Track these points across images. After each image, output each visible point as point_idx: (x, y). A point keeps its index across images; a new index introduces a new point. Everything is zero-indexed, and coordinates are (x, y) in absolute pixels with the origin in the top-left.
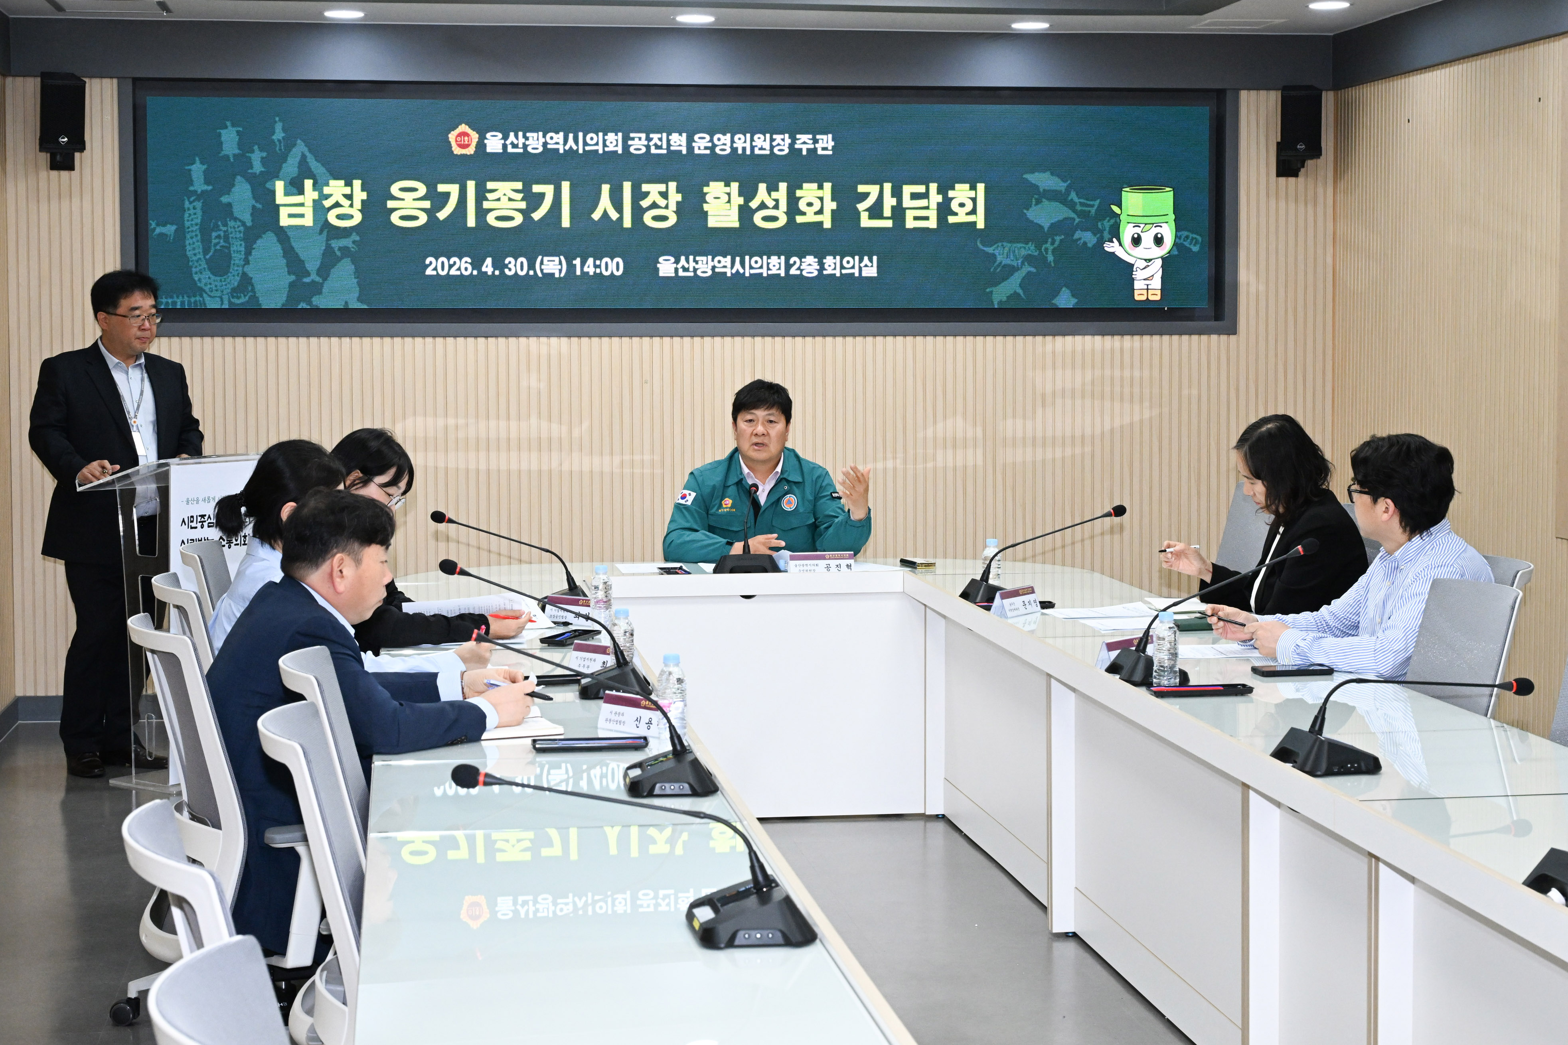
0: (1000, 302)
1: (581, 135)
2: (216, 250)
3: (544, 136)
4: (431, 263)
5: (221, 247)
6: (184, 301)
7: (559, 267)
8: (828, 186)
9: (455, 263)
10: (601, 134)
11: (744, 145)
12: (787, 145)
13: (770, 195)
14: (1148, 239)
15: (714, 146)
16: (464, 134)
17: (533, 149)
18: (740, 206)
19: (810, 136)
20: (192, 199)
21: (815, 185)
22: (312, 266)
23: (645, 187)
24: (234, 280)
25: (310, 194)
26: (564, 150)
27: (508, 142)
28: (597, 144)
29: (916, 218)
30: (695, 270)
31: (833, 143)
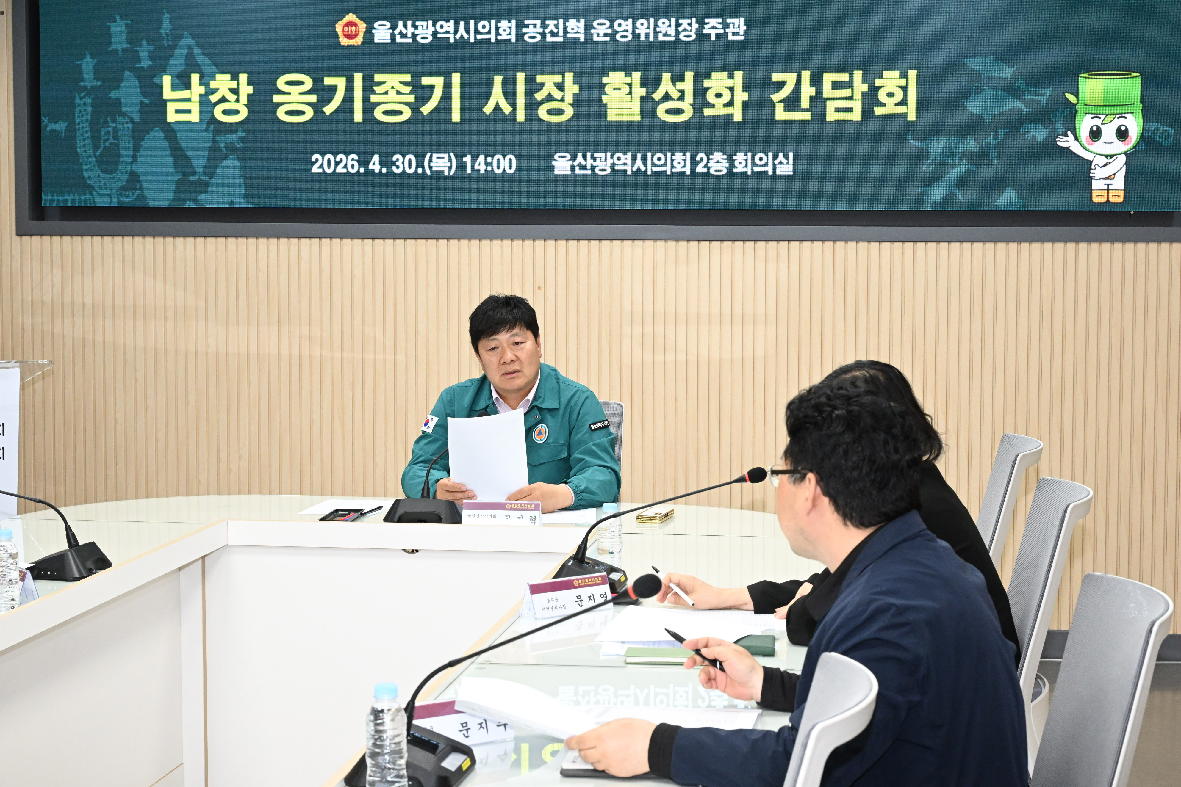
0: (934, 204)
1: (472, 22)
2: (105, 147)
3: (434, 25)
4: (317, 160)
5: (110, 143)
6: (75, 200)
7: (449, 164)
8: (739, 75)
9: (341, 160)
10: (493, 22)
11: (647, 31)
12: (694, 30)
13: (675, 86)
14: (1109, 132)
15: (615, 32)
16: (351, 24)
17: (422, 38)
18: (642, 98)
19: (720, 20)
20: (83, 94)
21: (724, 74)
22: (199, 162)
23: (540, 79)
24: (122, 178)
25: (197, 89)
26: (455, 39)
27: (397, 32)
28: (489, 32)
29: (838, 110)
30: (593, 167)
31: (745, 28)
